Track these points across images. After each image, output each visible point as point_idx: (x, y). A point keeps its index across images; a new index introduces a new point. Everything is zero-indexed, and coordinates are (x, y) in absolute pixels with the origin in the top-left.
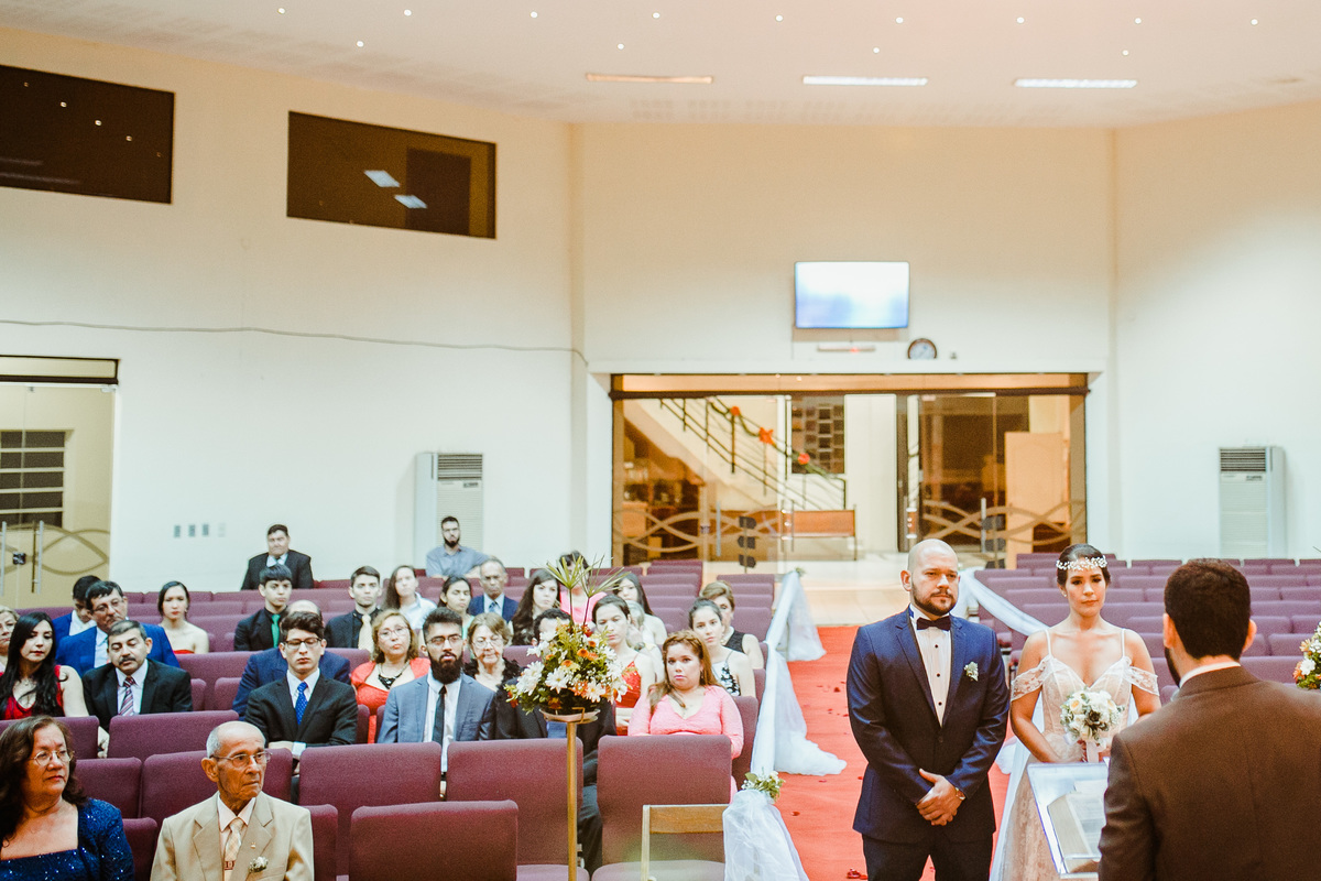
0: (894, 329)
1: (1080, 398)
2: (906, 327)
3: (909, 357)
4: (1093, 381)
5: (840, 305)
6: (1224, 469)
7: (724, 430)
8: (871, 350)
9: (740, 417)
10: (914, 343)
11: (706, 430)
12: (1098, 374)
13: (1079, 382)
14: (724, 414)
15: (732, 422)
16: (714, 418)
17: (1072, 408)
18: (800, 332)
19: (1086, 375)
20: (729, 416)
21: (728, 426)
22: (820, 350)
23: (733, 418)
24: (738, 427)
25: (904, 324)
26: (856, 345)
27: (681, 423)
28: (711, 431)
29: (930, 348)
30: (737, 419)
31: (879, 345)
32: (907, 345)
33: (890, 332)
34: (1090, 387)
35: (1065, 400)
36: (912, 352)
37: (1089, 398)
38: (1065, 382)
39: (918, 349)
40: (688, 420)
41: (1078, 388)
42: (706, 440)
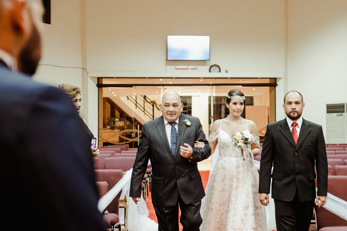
0: (204, 60)
1: (274, 87)
2: (209, 60)
3: (210, 72)
4: (279, 81)
5: (183, 52)
6: (328, 112)
7: (150, 108)
8: (196, 69)
9: (156, 104)
10: (212, 66)
11: (144, 108)
12: (280, 78)
13: (273, 81)
14: (150, 103)
15: (153, 106)
16: (147, 104)
17: (271, 91)
18: (170, 62)
19: (276, 79)
20: (152, 104)
21: (152, 107)
22: (176, 69)
23: (153, 104)
24: (155, 108)
25: (208, 59)
26: (190, 67)
27: (135, 106)
28: (145, 108)
29: (217, 68)
30: (154, 105)
31: (198, 67)
32: (209, 67)
33: (202, 62)
34: (277, 83)
35: (268, 88)
36: (211, 70)
37: (277, 88)
38: (268, 81)
39: (214, 68)
40: (137, 105)
41: (273, 84)
42: (144, 112)
